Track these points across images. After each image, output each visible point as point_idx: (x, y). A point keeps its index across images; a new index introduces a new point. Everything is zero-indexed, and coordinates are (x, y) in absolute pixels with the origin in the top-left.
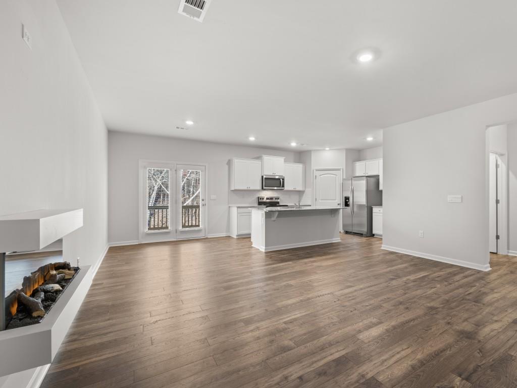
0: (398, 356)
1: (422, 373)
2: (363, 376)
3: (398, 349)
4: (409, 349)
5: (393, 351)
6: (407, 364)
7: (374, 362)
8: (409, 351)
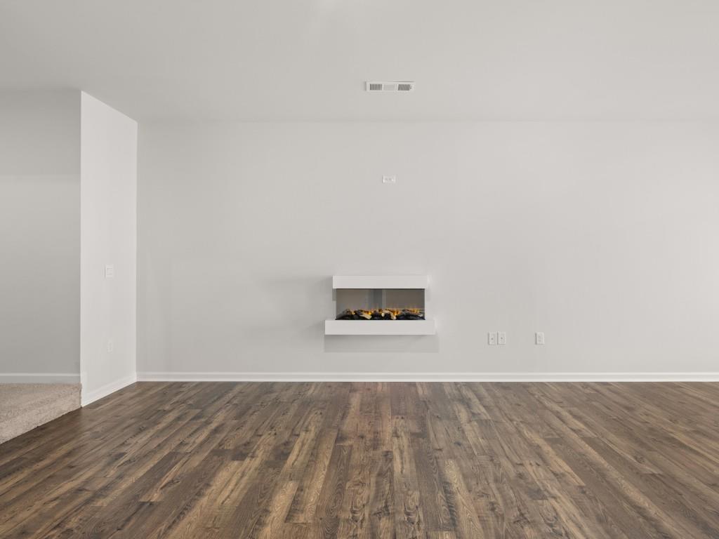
0: (230, 487)
1: (197, 485)
2: (252, 457)
3: (235, 495)
4: (221, 502)
5: (239, 489)
6: (216, 485)
7: (251, 470)
8: (220, 500)
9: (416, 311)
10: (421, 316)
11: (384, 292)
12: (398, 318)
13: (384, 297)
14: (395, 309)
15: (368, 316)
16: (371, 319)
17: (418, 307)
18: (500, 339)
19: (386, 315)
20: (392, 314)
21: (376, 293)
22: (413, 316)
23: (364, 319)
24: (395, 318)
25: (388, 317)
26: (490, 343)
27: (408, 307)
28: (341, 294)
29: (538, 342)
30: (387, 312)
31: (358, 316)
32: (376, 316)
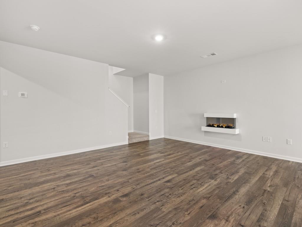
9: (231, 125)
10: (233, 127)
11: (221, 119)
12: (226, 127)
13: (221, 120)
14: (224, 124)
15: (216, 126)
16: (217, 127)
17: (232, 124)
18: (268, 139)
19: (221, 126)
20: (223, 126)
21: (218, 119)
22: (230, 127)
23: (215, 127)
24: (224, 127)
25: (222, 127)
26: (264, 140)
27: (229, 124)
28: (208, 119)
29: (288, 143)
30: (222, 125)
31: (213, 126)
32: (218, 126)
